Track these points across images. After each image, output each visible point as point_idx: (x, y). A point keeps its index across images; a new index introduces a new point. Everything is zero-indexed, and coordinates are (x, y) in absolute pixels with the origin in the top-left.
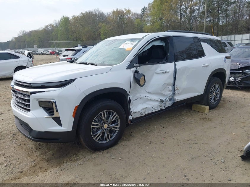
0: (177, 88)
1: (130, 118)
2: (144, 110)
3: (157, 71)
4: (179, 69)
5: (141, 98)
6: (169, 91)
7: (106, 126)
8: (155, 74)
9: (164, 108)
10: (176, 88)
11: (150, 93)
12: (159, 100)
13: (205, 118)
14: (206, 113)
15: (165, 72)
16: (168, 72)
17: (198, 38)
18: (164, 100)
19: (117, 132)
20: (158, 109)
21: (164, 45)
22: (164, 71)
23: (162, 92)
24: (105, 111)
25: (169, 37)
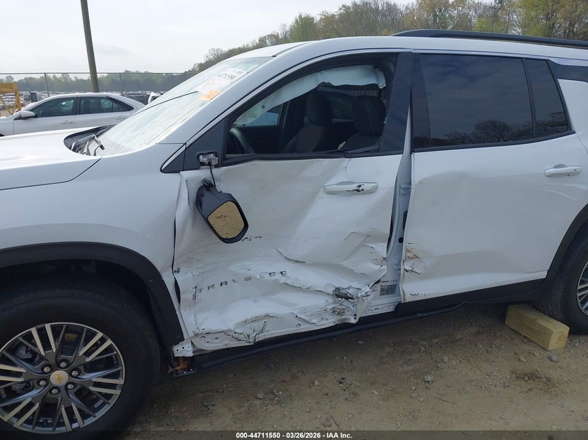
0: (409, 254)
1: (184, 350)
2: (255, 325)
3: (332, 184)
4: (420, 182)
5: (248, 279)
6: (375, 261)
7: (59, 377)
8: (321, 194)
9: (353, 321)
10: (408, 251)
11: (297, 261)
12: (331, 291)
13: (532, 376)
14: (550, 348)
15: (358, 191)
16: (371, 192)
17: (546, 61)
18: (351, 291)
19: (112, 401)
20: (324, 322)
21: (382, 84)
22: (355, 187)
23: (344, 263)
24: (48, 327)
25: (398, 53)
